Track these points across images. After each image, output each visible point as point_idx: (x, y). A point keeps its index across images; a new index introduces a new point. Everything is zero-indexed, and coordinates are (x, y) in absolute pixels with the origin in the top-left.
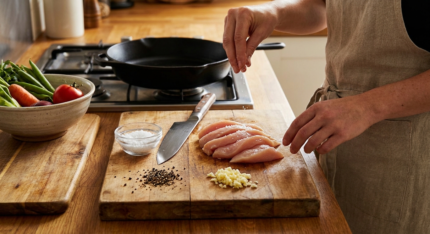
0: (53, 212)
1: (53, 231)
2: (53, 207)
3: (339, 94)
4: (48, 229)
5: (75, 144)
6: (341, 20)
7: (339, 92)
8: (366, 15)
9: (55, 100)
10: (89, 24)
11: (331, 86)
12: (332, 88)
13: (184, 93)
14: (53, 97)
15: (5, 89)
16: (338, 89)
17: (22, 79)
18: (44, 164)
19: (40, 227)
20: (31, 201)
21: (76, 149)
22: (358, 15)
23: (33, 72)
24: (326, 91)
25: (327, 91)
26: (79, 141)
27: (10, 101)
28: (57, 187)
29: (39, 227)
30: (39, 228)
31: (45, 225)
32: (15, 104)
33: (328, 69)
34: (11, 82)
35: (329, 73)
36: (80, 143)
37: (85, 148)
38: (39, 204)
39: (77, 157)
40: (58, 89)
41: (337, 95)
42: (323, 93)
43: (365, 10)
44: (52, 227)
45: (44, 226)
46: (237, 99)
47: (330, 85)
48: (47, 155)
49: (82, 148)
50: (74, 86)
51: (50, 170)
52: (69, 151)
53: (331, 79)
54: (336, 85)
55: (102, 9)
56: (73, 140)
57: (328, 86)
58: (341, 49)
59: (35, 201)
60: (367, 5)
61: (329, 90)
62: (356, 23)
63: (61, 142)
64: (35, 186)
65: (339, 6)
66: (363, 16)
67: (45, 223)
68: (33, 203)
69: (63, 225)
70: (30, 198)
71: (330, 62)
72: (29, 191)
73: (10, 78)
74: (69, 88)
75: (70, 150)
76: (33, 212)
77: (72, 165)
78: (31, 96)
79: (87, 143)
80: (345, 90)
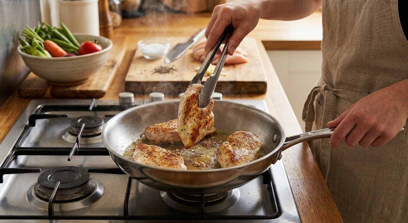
3: (336, 94)
6: (338, 20)
7: (336, 91)
8: (364, 16)
9: (80, 53)
11: (328, 85)
12: (329, 87)
14: (78, 51)
15: (40, 44)
16: (334, 88)
17: (55, 37)
22: (355, 16)
23: (63, 31)
25: (323, 91)
27: (43, 53)
32: (47, 55)
33: (324, 68)
34: (46, 38)
35: (326, 72)
40: (83, 44)
41: (334, 94)
42: (319, 91)
43: (362, 12)
47: (326, 83)
50: (95, 43)
53: (327, 78)
54: (333, 84)
55: (114, 19)
57: (325, 85)
58: (338, 49)
60: (364, 7)
61: (326, 89)
62: (353, 24)
65: (335, 7)
66: (360, 18)
71: (327, 62)
73: (44, 35)
74: (90, 44)
78: (61, 50)
80: (341, 90)
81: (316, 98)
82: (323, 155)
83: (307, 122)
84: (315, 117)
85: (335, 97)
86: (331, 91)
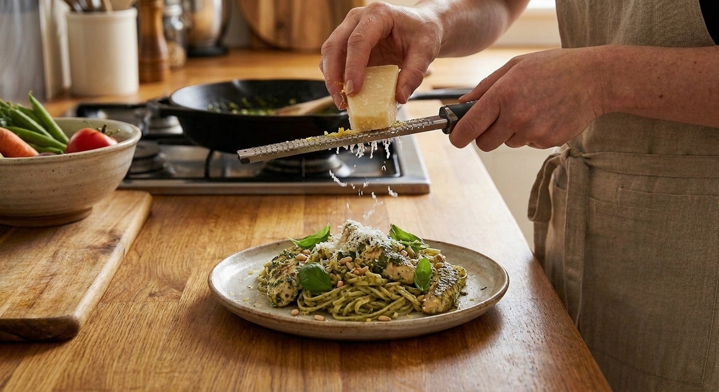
0: (50, 336)
1: (48, 369)
2: (51, 327)
3: (589, 162)
4: (38, 366)
5: (102, 232)
7: (587, 158)
10: (148, 75)
11: (574, 148)
13: (307, 167)
16: (585, 153)
18: (43, 262)
19: (24, 363)
20: (12, 317)
21: (104, 240)
23: (34, 114)
24: (564, 159)
26: (110, 229)
28: (62, 296)
29: (22, 362)
30: (22, 365)
31: (35, 357)
36: (111, 232)
37: (119, 239)
38: (27, 323)
39: (103, 253)
40: (74, 137)
41: (586, 164)
42: (557, 161)
44: (47, 363)
45: (31, 360)
46: (402, 175)
48: (52, 248)
49: (114, 238)
50: (103, 131)
51: (53, 271)
52: (91, 243)
54: (581, 146)
55: (171, 53)
56: (99, 228)
57: (568, 148)
59: (18, 317)
61: (568, 154)
63: (77, 230)
64: (23, 293)
67: (34, 355)
68: (14, 321)
69: (67, 359)
70: (10, 312)
72: (9, 301)
74: (94, 134)
75: (93, 241)
76: (14, 337)
77: (94, 264)
78: (27, 147)
79: (124, 232)
80: (598, 153)
81: (553, 177)
82: (570, 277)
83: (537, 222)
84: (553, 211)
85: (588, 168)
86: (580, 158)
